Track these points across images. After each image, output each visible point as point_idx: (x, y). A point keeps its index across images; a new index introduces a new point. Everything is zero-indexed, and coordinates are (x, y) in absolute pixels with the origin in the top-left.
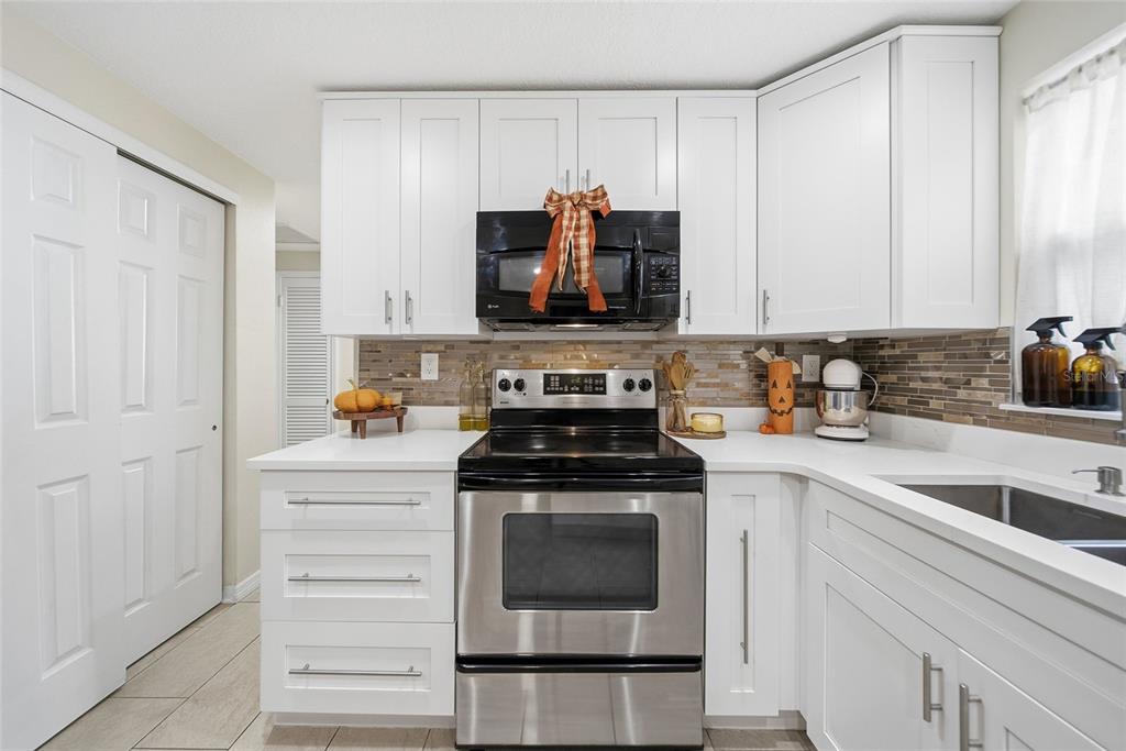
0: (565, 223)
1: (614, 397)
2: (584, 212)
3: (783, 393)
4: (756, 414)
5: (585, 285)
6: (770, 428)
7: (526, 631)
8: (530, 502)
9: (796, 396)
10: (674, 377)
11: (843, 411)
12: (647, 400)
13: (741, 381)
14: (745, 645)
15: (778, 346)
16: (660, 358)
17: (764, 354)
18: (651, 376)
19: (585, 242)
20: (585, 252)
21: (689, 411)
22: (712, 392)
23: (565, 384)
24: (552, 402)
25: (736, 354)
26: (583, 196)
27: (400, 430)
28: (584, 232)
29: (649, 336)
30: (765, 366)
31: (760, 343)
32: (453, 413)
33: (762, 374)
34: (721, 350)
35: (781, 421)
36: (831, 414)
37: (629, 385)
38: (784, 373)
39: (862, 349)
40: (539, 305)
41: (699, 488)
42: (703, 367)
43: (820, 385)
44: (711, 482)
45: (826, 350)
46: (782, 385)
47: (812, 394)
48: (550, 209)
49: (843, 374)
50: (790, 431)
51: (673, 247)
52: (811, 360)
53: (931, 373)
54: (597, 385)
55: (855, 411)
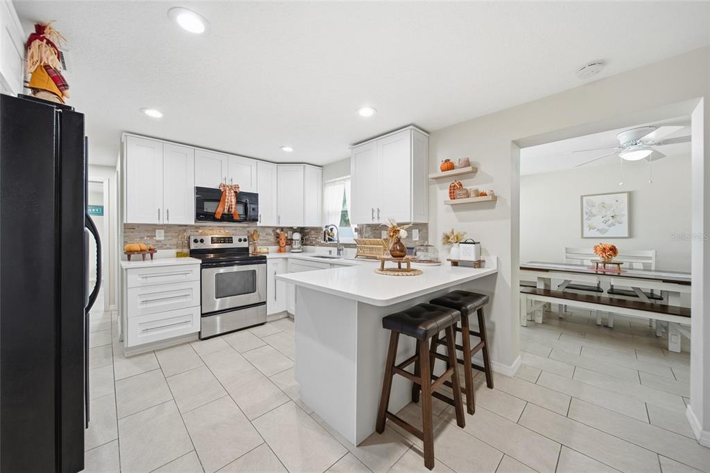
0: (227, 194)
1: (236, 244)
2: (232, 191)
3: (283, 241)
4: (277, 247)
5: (233, 212)
6: (280, 251)
7: (218, 304)
8: (222, 270)
9: (286, 242)
10: (255, 237)
11: (296, 245)
12: (245, 245)
13: (272, 238)
14: (275, 298)
15: (282, 229)
16: (249, 232)
17: (278, 231)
18: (246, 238)
19: (234, 200)
20: (234, 203)
21: (258, 247)
22: (264, 242)
23: (220, 240)
24: (216, 246)
25: (270, 231)
26: (231, 187)
27: (152, 259)
28: (233, 197)
29: (246, 225)
30: (279, 234)
31: (277, 228)
32: (174, 252)
33: (278, 236)
34: (267, 230)
35: (282, 249)
36: (294, 247)
37: (240, 240)
38: (283, 236)
39: (302, 230)
40: (218, 216)
41: (265, 263)
42: (262, 235)
43: (292, 239)
44: (268, 261)
45: (294, 230)
46: (283, 239)
47: (290, 242)
48: (221, 189)
49: (297, 236)
50: (285, 252)
51: (256, 202)
52: (290, 233)
53: (313, 235)
54: (230, 240)
55: (299, 245)
